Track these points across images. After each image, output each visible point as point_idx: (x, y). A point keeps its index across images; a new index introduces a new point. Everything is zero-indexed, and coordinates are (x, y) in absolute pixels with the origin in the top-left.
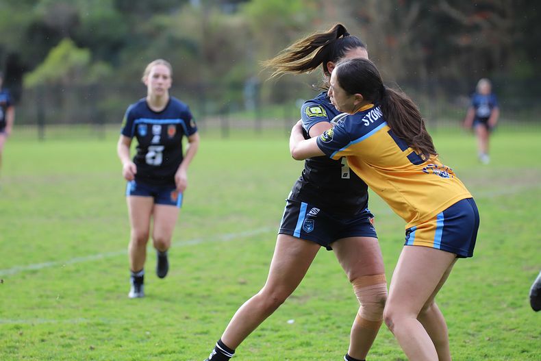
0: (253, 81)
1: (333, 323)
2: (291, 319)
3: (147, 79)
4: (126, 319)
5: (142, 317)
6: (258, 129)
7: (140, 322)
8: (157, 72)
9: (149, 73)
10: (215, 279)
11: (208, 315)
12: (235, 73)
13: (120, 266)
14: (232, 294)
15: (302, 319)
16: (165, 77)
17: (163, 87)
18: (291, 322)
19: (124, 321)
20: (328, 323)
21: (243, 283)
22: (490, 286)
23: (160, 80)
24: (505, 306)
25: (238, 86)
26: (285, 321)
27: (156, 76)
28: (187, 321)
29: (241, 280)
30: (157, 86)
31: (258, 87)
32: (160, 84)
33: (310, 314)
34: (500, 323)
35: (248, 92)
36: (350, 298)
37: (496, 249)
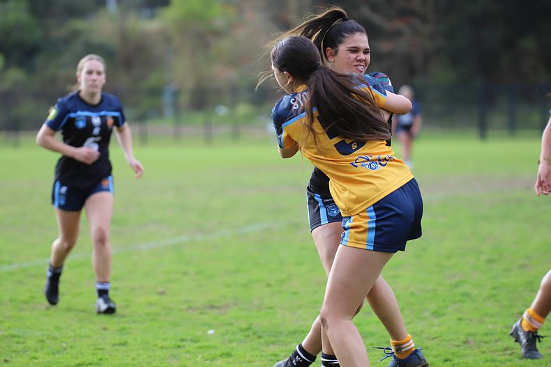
0: (172, 87)
1: (254, 334)
2: (211, 329)
3: (80, 76)
4: (42, 330)
5: (58, 328)
6: (177, 136)
7: (56, 334)
8: (91, 68)
9: (81, 69)
10: (133, 289)
11: (126, 326)
12: (153, 79)
13: (36, 276)
14: (150, 304)
15: (222, 330)
16: (99, 73)
17: (97, 83)
18: (211, 332)
19: (40, 333)
20: (250, 333)
21: (162, 293)
22: (413, 294)
23: (94, 76)
24: (427, 314)
25: (156, 92)
26: (206, 332)
27: (90, 72)
28: (104, 332)
29: (160, 289)
30: (91, 83)
31: (176, 94)
32: (94, 81)
33: (231, 324)
34: (422, 332)
35: (167, 98)
36: (271, 308)
37: (419, 256)
